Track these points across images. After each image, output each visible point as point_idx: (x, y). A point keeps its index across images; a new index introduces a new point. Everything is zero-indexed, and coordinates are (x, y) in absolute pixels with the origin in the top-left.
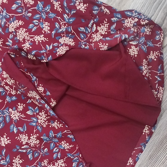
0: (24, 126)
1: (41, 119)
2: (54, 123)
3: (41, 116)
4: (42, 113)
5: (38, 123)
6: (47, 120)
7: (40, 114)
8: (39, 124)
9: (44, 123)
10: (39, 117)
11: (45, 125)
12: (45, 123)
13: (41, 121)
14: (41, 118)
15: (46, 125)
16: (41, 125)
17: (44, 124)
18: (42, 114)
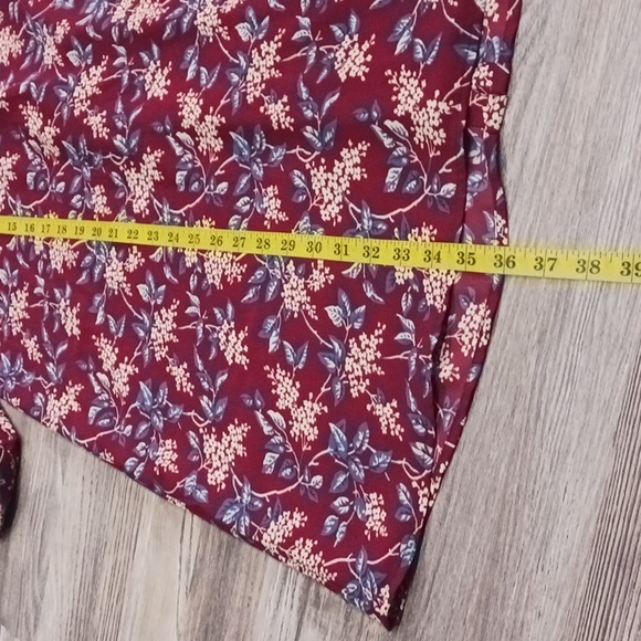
0: (301, 349)
1: (357, 361)
2: (385, 405)
3: (363, 347)
4: (369, 338)
5: (343, 369)
6: (373, 377)
7: (361, 338)
8: (344, 375)
9: (358, 378)
10: (355, 349)
11: (356, 389)
12: (361, 382)
13: (355, 366)
14: (361, 355)
15: (359, 391)
16: (347, 379)
17: (356, 382)
18: (367, 341)
